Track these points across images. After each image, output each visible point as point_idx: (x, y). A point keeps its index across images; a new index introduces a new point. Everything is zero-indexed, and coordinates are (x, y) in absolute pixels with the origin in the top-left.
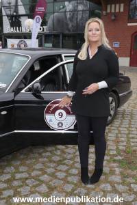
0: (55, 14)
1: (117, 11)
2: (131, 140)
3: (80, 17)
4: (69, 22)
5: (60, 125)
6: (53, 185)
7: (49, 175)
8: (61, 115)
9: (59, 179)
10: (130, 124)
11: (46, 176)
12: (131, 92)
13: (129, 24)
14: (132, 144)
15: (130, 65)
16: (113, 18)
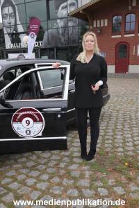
0: (49, 30)
1: (102, 25)
2: (106, 142)
3: (70, 32)
4: (61, 37)
5: (28, 132)
6: (20, 193)
7: (19, 182)
8: (28, 123)
9: (28, 186)
10: (107, 126)
11: (16, 183)
12: (109, 96)
13: (113, 37)
14: (106, 145)
15: (116, 72)
16: (99, 32)
